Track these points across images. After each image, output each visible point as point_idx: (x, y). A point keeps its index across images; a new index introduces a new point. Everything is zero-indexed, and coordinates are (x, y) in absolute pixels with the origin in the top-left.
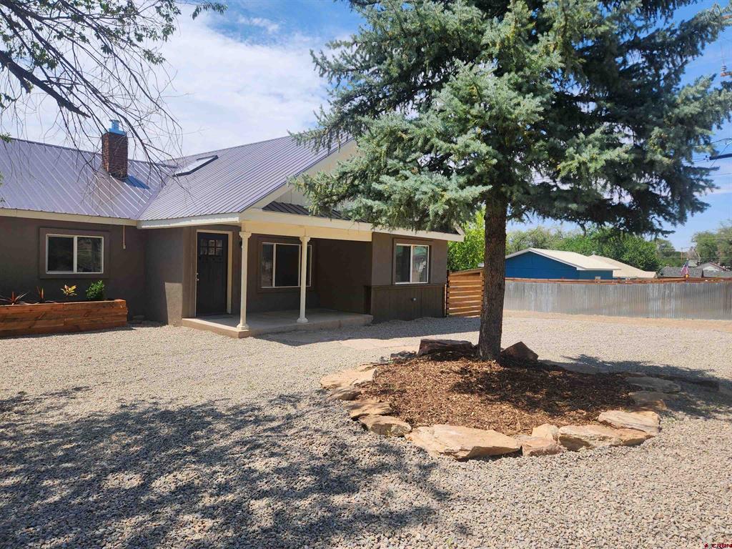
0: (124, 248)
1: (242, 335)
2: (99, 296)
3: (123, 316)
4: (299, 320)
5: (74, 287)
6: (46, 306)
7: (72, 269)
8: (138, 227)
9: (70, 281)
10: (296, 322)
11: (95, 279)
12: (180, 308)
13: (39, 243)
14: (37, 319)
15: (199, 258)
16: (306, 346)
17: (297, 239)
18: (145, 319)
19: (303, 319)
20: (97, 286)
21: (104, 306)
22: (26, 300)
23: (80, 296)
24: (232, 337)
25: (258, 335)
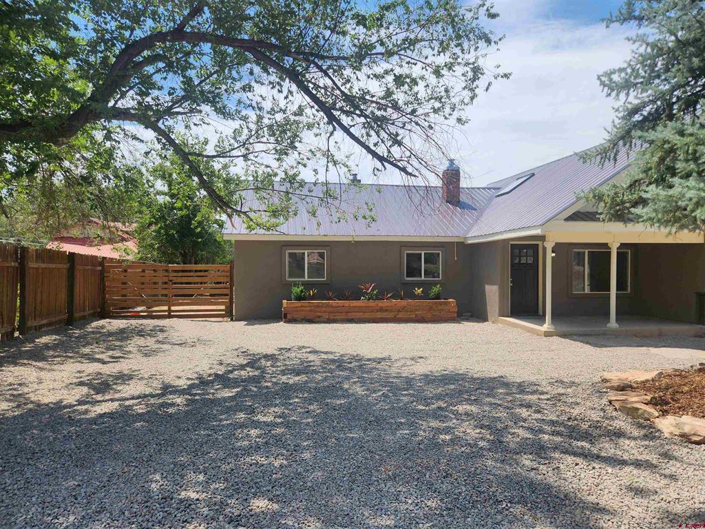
0: (456, 259)
1: (547, 334)
2: (437, 297)
3: (454, 312)
4: (608, 325)
5: (421, 289)
6: (404, 303)
7: (421, 276)
8: (466, 243)
9: (419, 285)
10: (606, 327)
11: (435, 284)
12: (496, 308)
13: (401, 258)
14: (399, 311)
15: (512, 266)
16: (609, 349)
17: (605, 245)
18: (472, 316)
19: (613, 323)
20: (436, 289)
21: (441, 304)
22: (393, 297)
23: (425, 296)
24: (538, 335)
25: (564, 336)
